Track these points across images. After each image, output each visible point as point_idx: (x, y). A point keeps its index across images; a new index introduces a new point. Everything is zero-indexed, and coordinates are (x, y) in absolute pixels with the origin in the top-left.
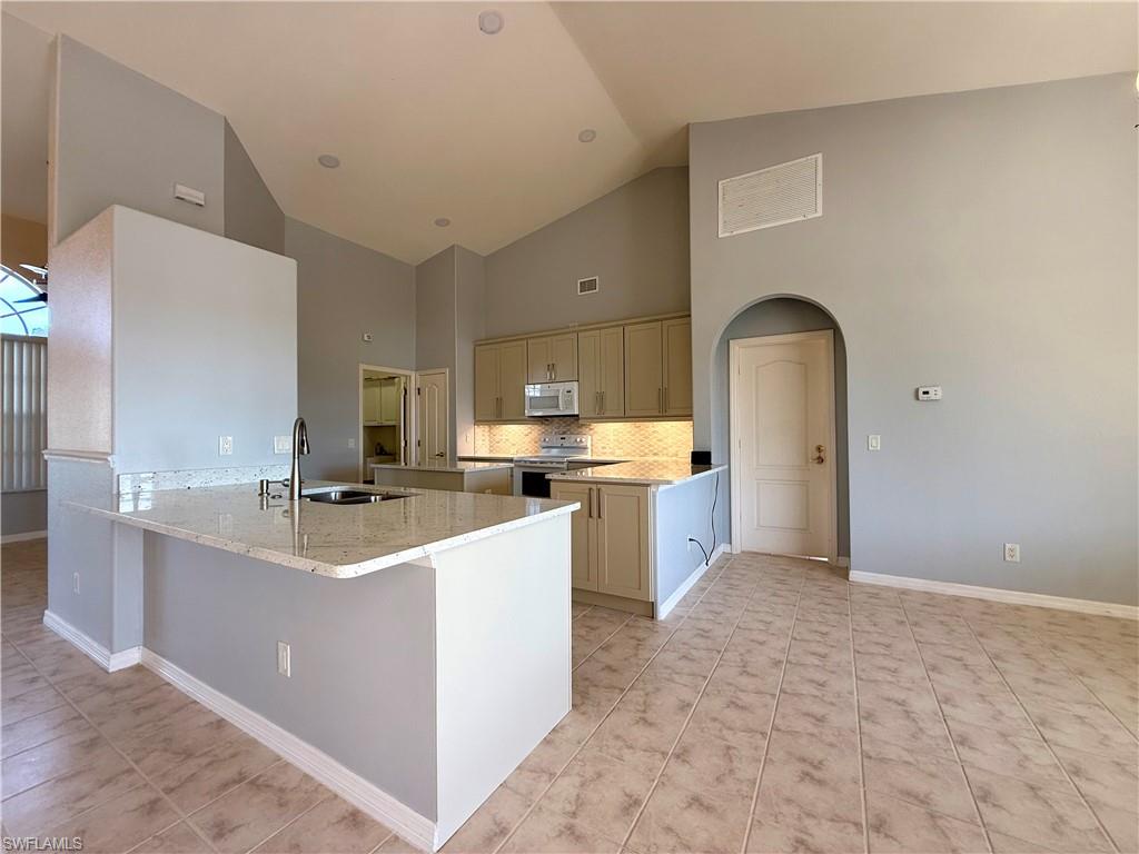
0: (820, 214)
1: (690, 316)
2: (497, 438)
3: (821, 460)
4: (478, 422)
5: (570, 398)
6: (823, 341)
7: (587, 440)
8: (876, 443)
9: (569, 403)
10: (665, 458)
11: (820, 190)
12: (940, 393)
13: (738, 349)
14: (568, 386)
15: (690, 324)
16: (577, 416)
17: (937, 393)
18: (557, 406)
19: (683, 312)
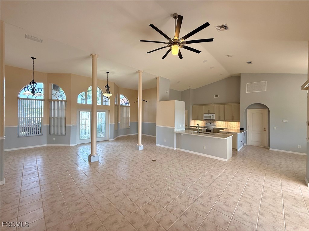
0: (266, 90)
1: (240, 104)
2: (196, 122)
3: (265, 130)
4: (192, 120)
5: (213, 116)
6: (266, 110)
7: (216, 124)
8: (275, 128)
9: (213, 118)
10: (232, 128)
11: (266, 87)
12: (287, 121)
13: (249, 111)
14: (213, 114)
15: (240, 105)
16: (214, 120)
17: (286, 121)
18: (210, 118)
19: (238, 103)
